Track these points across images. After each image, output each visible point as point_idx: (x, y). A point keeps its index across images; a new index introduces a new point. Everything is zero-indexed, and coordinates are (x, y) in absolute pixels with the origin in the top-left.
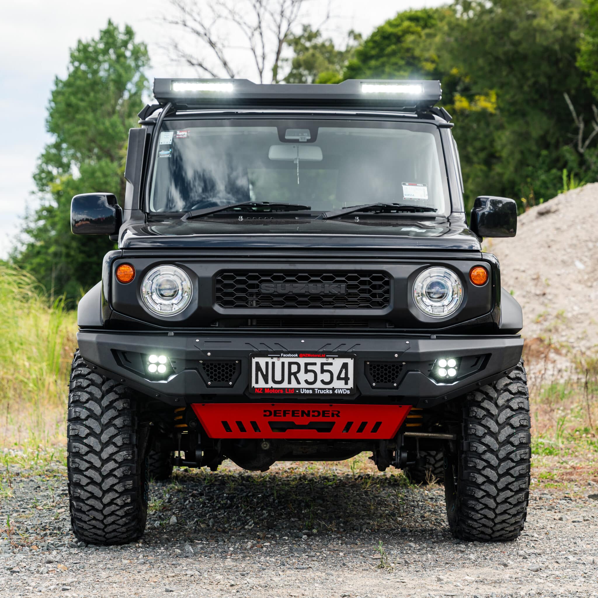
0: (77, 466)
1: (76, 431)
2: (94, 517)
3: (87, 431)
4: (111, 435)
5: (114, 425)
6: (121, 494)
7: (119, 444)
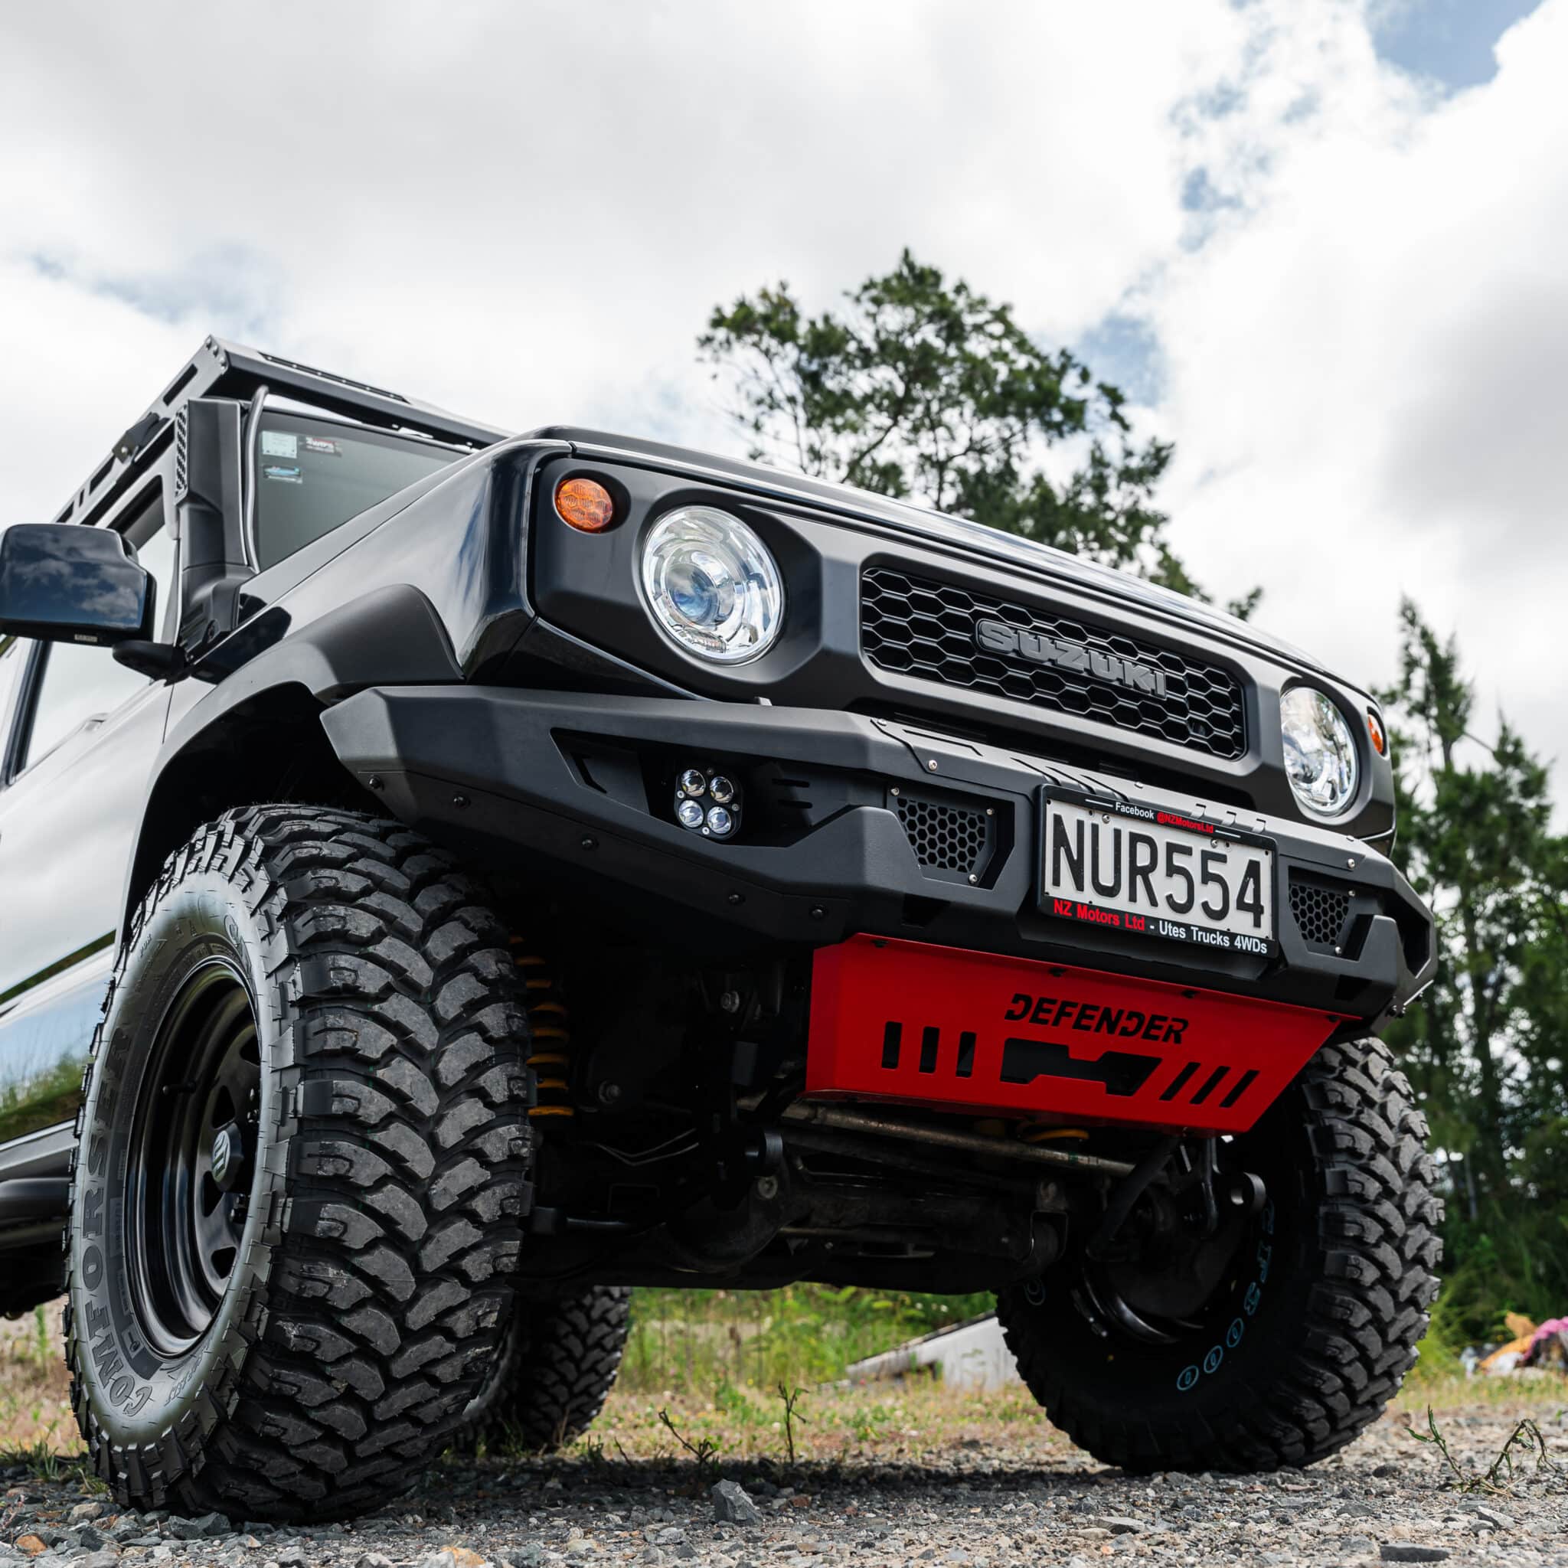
0: (342, 1167)
1: (347, 1035)
2: (350, 1389)
3: (388, 1039)
4: (474, 1060)
5: (481, 1029)
6: (478, 1289)
7: (499, 1095)
